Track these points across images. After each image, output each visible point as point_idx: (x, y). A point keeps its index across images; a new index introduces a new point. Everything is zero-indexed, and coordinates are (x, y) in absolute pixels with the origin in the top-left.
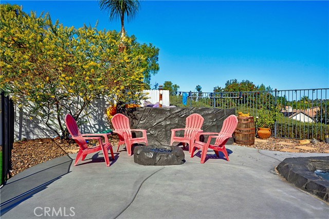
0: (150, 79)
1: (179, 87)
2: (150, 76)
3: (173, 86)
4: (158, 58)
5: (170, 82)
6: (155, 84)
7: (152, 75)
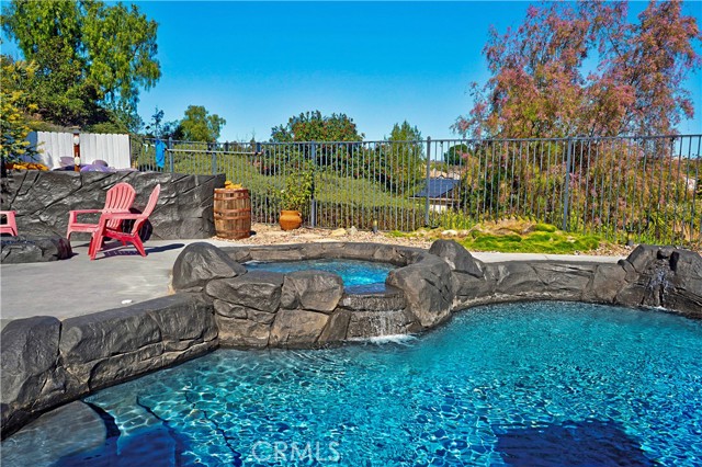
0: (136, 100)
1: (224, 122)
2: (136, 92)
3: (210, 118)
4: (156, 46)
5: (202, 109)
6: (154, 113)
7: (141, 89)
